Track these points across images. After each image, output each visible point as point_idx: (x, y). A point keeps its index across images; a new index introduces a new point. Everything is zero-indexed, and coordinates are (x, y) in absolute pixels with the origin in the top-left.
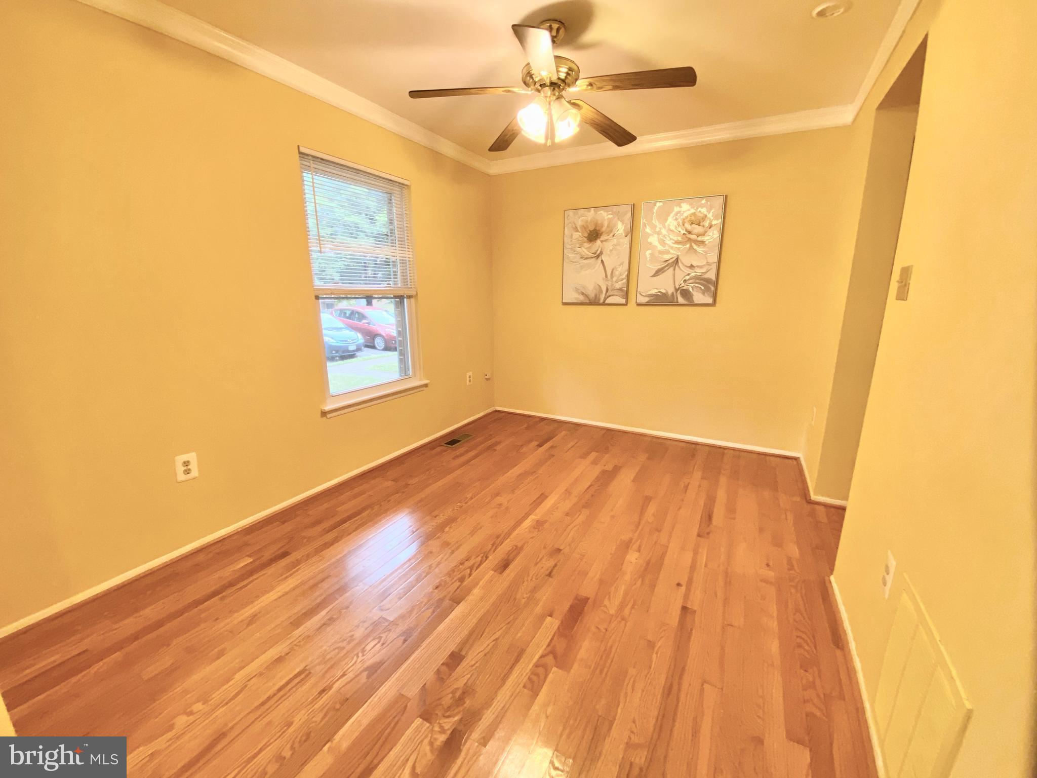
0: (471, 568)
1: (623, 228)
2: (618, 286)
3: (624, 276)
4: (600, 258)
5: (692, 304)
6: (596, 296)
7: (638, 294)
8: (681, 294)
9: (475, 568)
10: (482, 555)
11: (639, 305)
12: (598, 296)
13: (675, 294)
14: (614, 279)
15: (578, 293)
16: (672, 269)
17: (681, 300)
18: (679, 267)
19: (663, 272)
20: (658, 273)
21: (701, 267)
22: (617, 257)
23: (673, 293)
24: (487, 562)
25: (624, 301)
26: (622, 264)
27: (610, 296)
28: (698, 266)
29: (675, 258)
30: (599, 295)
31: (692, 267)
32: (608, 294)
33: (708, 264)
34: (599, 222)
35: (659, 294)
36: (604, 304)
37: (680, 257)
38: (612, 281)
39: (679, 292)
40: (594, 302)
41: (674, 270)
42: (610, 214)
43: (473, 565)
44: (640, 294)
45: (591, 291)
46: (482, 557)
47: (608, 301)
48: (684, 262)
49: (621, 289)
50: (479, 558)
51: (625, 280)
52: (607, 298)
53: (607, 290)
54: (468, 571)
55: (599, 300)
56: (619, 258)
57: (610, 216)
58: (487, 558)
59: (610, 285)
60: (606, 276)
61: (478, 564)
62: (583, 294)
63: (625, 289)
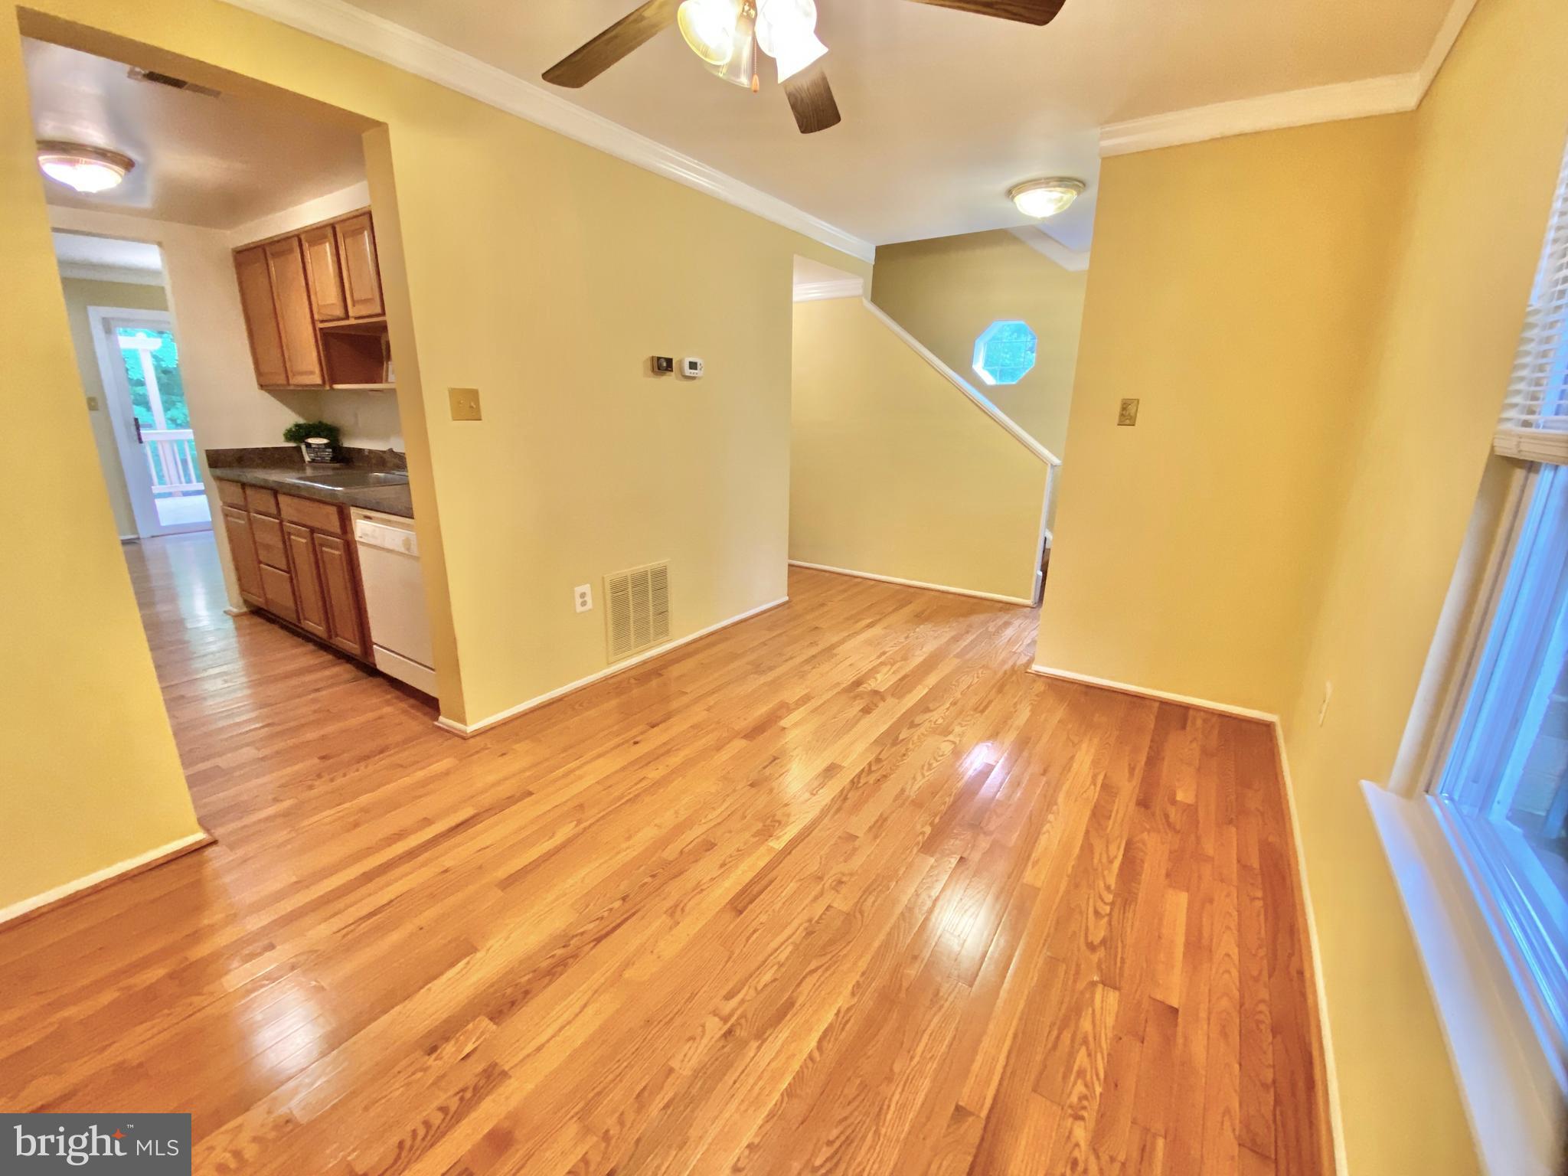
0: (870, 771)
10: (860, 785)
24: (853, 776)
43: (868, 774)
46: (859, 782)
50: (863, 781)
54: (873, 768)
58: (852, 781)
61: (863, 775)
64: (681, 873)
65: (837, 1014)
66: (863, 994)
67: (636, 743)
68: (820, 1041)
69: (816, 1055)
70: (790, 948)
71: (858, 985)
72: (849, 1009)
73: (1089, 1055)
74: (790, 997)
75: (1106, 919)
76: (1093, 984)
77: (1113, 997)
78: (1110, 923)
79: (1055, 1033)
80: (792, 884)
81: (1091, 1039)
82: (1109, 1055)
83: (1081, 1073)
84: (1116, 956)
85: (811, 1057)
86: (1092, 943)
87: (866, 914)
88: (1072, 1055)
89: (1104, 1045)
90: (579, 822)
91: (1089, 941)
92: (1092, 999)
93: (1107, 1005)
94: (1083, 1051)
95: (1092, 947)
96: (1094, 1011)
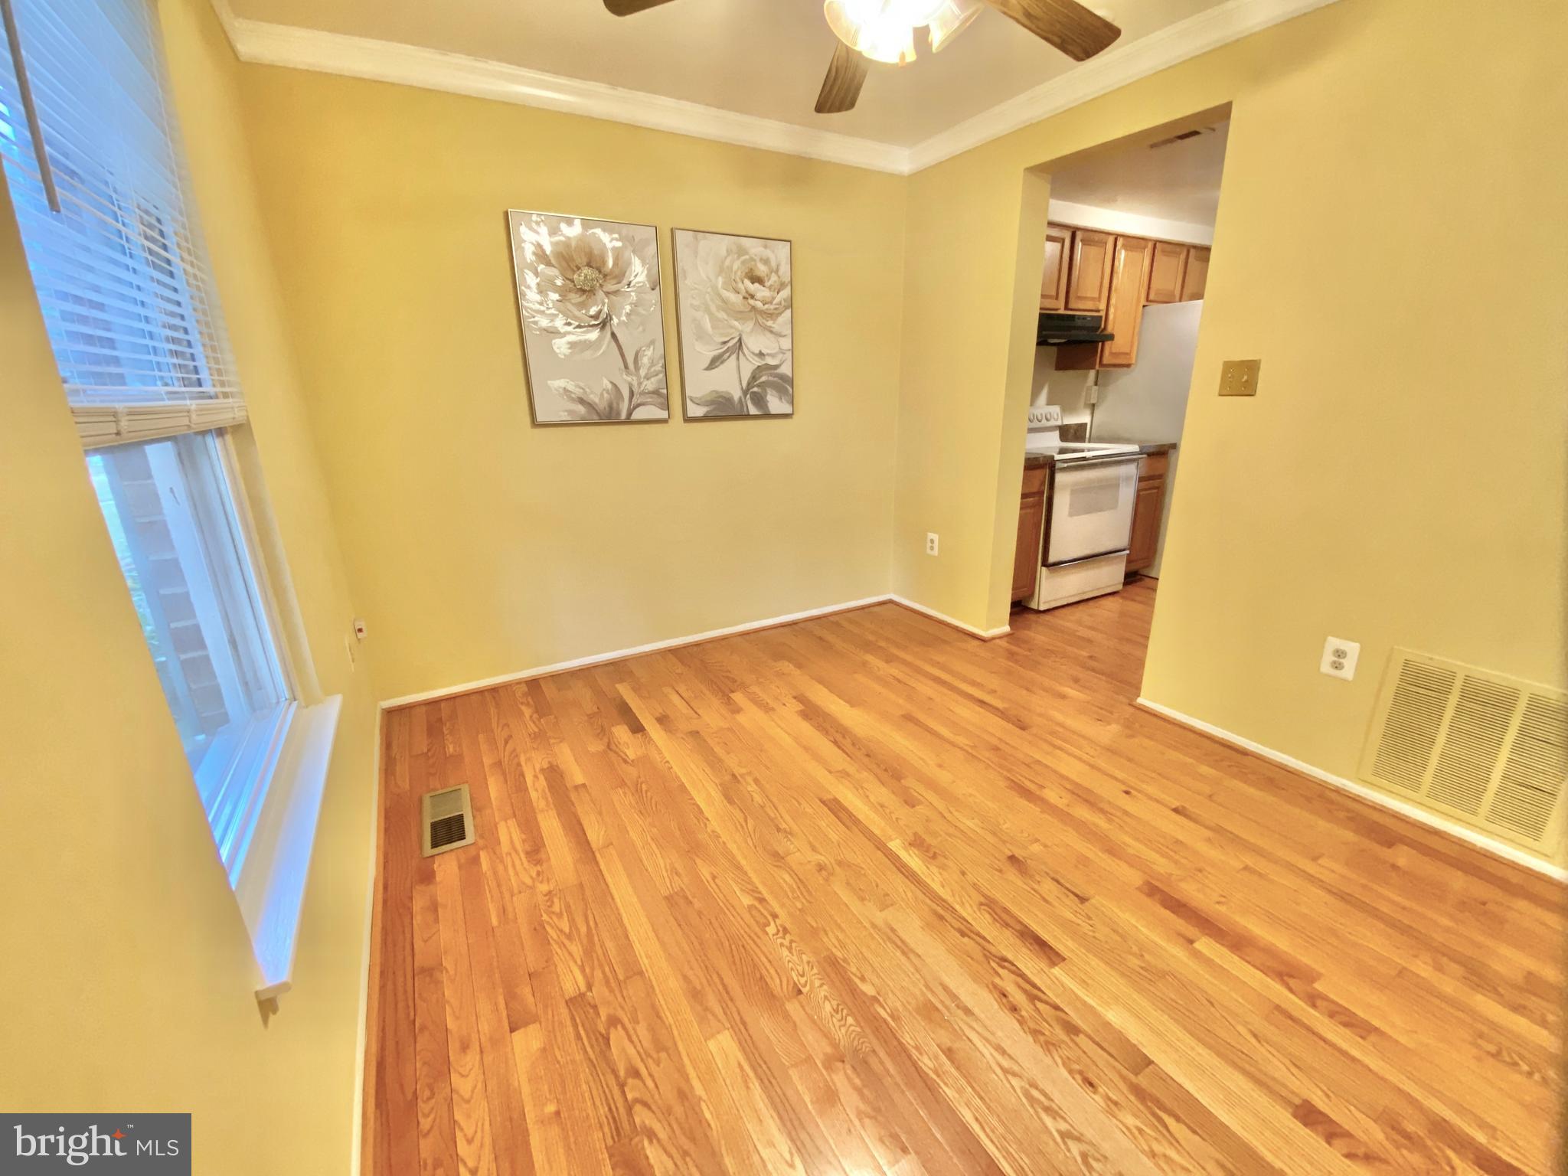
1: (646, 272)
2: (650, 385)
3: (659, 367)
4: (608, 327)
5: (768, 416)
6: (611, 407)
7: (689, 402)
8: (752, 399)
9: (1036, 992)
10: (994, 965)
11: (688, 420)
12: (615, 405)
13: (743, 400)
14: (643, 372)
15: (573, 400)
16: (734, 357)
17: (753, 411)
18: (744, 355)
19: (722, 363)
20: (715, 362)
21: (772, 356)
22: (641, 329)
23: (740, 398)
24: (1020, 965)
25: (664, 415)
26: (652, 342)
27: (638, 405)
28: (768, 355)
29: (736, 340)
30: (618, 404)
31: (761, 355)
32: (635, 401)
33: (782, 352)
34: (596, 252)
35: (720, 400)
36: (629, 421)
37: (745, 338)
38: (639, 377)
39: (748, 396)
40: (608, 417)
41: (738, 359)
42: (617, 240)
44: (691, 400)
45: (599, 395)
46: (1002, 967)
47: (636, 415)
48: (749, 346)
49: (656, 392)
50: (1004, 972)
51: (661, 376)
52: (635, 408)
53: (632, 394)
55: (619, 414)
56: (644, 330)
57: (619, 244)
58: (1006, 961)
59: (635, 383)
60: (626, 367)
61: (1021, 981)
62: (581, 401)
63: (665, 391)
64: (883, 784)
65: (707, 819)
66: (710, 837)
67: (1127, 793)
68: (698, 806)
69: (692, 802)
70: (772, 815)
71: (718, 837)
72: (706, 825)
73: (561, 931)
74: (735, 803)
75: (622, 1073)
76: (589, 987)
77: (570, 990)
78: (615, 1072)
79: (592, 923)
80: (836, 837)
81: (566, 942)
82: (549, 943)
83: (560, 915)
84: (588, 1037)
85: (692, 799)
86: (616, 1028)
87: (775, 869)
88: (572, 922)
89: (555, 946)
90: (974, 747)
91: (619, 1027)
92: (582, 969)
93: (571, 980)
94: (567, 930)
95: (614, 1021)
96: (576, 962)
